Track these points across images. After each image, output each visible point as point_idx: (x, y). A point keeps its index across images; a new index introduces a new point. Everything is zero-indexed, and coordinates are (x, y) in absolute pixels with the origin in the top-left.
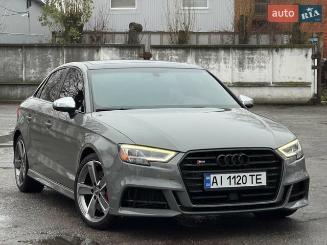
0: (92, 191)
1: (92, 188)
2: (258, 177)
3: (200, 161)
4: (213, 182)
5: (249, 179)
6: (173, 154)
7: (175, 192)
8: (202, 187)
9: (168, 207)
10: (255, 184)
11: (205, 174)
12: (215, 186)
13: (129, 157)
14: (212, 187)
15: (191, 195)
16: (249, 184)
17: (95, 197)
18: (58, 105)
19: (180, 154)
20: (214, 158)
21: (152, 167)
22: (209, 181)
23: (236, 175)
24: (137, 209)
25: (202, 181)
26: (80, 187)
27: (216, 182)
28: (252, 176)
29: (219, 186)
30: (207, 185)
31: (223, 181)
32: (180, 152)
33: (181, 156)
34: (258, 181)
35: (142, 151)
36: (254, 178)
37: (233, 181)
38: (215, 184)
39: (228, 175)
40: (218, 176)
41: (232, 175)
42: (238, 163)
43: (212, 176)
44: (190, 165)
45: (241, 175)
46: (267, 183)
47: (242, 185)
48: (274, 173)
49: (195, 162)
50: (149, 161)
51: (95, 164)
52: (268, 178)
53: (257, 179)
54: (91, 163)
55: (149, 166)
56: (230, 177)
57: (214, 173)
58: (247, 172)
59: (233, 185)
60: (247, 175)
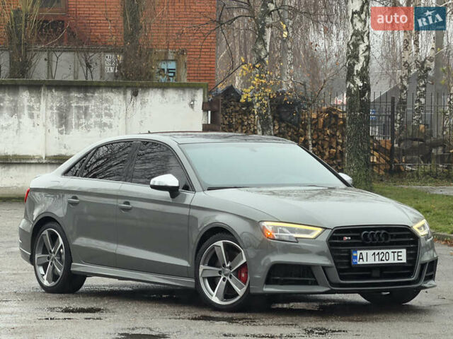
0: (220, 272)
1: (220, 269)
2: (399, 254)
3: (346, 238)
4: (360, 258)
5: (391, 255)
6: (320, 230)
7: (324, 268)
8: (349, 263)
9: (315, 283)
10: (396, 261)
11: (352, 251)
12: (361, 262)
13: (274, 234)
14: (359, 263)
15: (339, 271)
16: (391, 261)
17: (224, 279)
18: (156, 184)
19: (327, 230)
20: (358, 234)
21: (299, 244)
22: (356, 257)
23: (380, 251)
24: (283, 287)
25: (349, 257)
26: (204, 270)
27: (362, 258)
28: (394, 252)
29: (365, 263)
30: (354, 261)
31: (367, 257)
32: (326, 228)
33: (328, 233)
34: (399, 258)
35: (287, 228)
36: (396, 254)
37: (377, 257)
38: (361, 260)
39: (373, 252)
40: (364, 252)
41: (377, 252)
42: (380, 239)
43: (359, 252)
44: (338, 241)
45: (385, 251)
46: (407, 260)
47: (386, 262)
48: (412, 250)
49: (341, 238)
50: (296, 238)
51: (225, 244)
52: (408, 255)
53: (398, 256)
54: (220, 243)
55: (297, 242)
56: (374, 253)
57: (360, 249)
58: (390, 249)
59: (377, 262)
60: (390, 251)
